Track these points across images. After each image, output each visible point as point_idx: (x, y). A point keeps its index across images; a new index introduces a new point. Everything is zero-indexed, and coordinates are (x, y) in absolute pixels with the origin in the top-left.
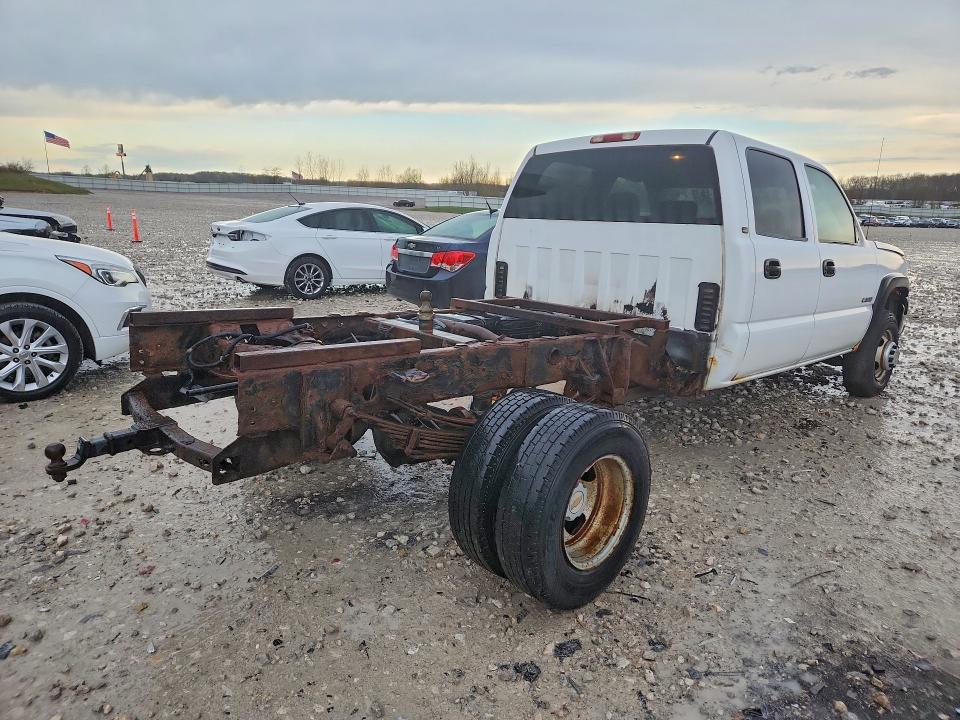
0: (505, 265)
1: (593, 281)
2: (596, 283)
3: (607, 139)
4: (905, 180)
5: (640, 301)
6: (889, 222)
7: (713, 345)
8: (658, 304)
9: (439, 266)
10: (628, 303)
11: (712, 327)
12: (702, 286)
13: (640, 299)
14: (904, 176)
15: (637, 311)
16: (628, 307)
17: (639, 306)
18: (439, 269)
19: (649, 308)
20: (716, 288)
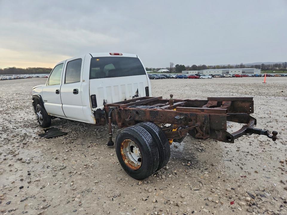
0: (95, 95)
1: (124, 93)
8: (139, 94)
12: (146, 88)
16: (133, 97)
17: (135, 96)
19: (137, 96)
20: (148, 87)
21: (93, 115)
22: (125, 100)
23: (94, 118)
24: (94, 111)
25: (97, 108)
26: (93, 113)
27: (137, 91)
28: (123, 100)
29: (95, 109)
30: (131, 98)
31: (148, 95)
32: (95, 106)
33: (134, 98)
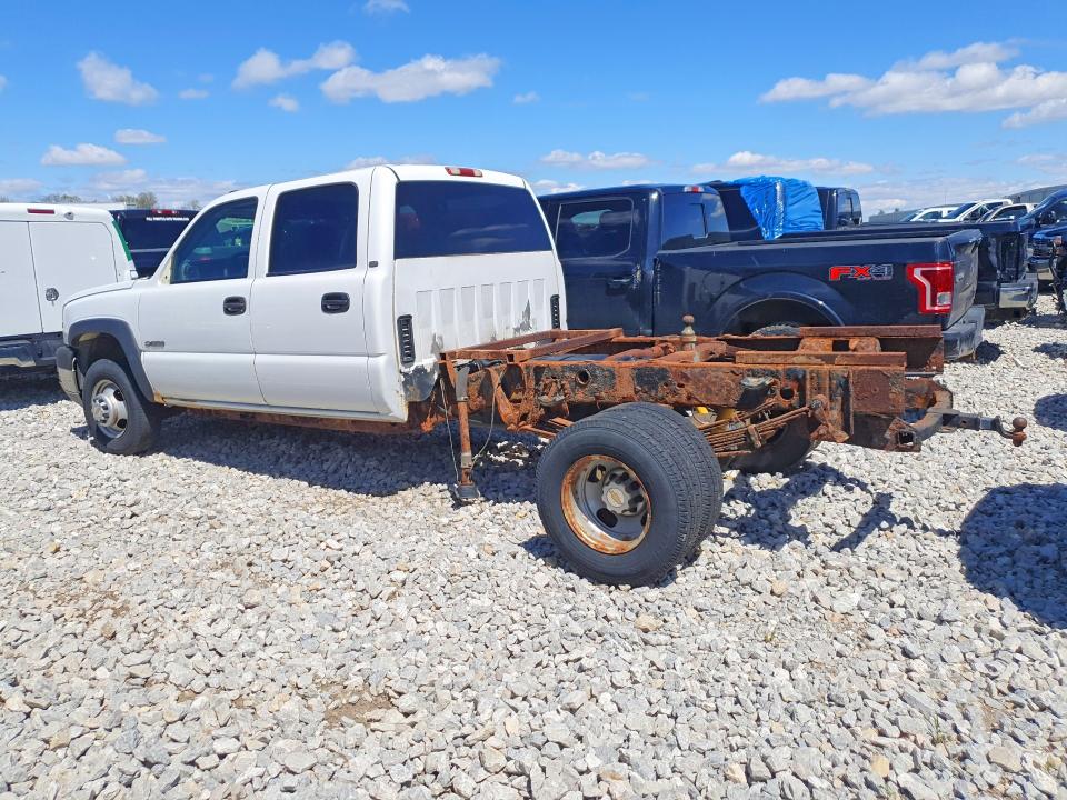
0: (409, 319)
1: (491, 315)
5: (521, 323)
12: (552, 299)
15: (521, 332)
17: (521, 326)
19: (526, 326)
21: (402, 387)
22: (494, 338)
24: (406, 376)
25: (413, 365)
26: (403, 380)
27: (528, 311)
28: (488, 341)
30: (510, 335)
31: (559, 326)
32: (408, 355)
33: (517, 335)
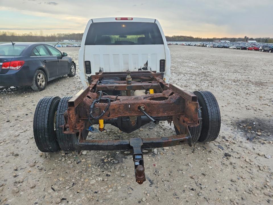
1: (126, 63)
2: (128, 64)
3: (122, 19)
4: (71, 35)
5: (143, 67)
6: (73, 46)
7: (164, 75)
8: (149, 67)
9: (8, 68)
10: (139, 68)
11: (164, 71)
12: (161, 61)
13: (143, 66)
14: (70, 33)
15: (142, 70)
16: (140, 69)
17: (143, 68)
18: (9, 69)
19: (145, 68)
20: (164, 61)
21: (87, 80)
23: (88, 84)
24: (88, 77)
25: (91, 75)
26: (88, 78)
27: (147, 63)
29: (89, 75)
30: (136, 70)
32: (89, 72)
33: (140, 71)
